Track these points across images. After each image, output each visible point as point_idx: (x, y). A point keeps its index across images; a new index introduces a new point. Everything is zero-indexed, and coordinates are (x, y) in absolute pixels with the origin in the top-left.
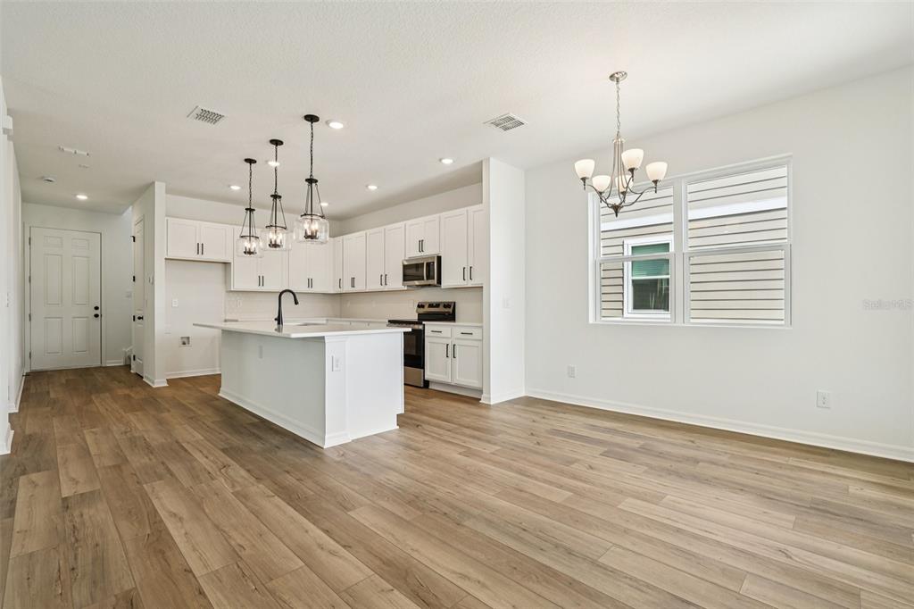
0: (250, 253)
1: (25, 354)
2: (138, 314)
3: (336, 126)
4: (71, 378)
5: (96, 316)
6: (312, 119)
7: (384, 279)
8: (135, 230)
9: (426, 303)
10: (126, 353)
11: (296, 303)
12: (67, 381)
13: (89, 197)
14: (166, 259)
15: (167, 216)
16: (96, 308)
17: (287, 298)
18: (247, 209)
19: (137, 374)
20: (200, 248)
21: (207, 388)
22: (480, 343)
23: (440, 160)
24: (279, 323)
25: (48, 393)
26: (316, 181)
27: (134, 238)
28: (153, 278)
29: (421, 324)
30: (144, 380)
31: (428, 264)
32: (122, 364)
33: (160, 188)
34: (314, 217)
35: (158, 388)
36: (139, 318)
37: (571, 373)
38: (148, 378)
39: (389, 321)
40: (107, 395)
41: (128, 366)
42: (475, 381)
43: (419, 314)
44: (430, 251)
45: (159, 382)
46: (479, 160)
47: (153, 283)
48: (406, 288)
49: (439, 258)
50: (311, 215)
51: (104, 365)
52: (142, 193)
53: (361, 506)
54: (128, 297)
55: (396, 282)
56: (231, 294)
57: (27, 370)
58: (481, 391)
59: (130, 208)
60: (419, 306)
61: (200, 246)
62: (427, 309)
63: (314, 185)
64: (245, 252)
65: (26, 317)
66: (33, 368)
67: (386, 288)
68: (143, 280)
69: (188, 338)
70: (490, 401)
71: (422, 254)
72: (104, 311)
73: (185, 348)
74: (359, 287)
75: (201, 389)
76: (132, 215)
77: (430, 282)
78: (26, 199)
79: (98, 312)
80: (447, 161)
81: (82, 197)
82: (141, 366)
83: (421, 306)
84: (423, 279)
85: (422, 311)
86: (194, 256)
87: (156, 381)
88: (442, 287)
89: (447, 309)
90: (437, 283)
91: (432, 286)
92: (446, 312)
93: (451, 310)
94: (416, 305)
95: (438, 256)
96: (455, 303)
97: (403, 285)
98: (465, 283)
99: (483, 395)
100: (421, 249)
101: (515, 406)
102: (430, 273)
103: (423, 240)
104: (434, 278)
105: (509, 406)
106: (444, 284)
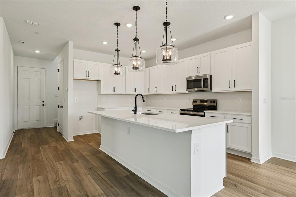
0: (118, 74)
1: (15, 122)
2: (61, 105)
4: (32, 134)
5: (43, 105)
7: (174, 88)
8: (59, 66)
9: (199, 100)
10: (55, 121)
11: (144, 101)
12: (30, 135)
13: (40, 51)
14: (73, 79)
15: (74, 59)
16: (43, 102)
17: (139, 99)
18: (116, 50)
19: (59, 132)
20: (88, 74)
21: (92, 143)
24: (135, 113)
25: (21, 143)
26: (170, 24)
27: (59, 70)
28: (68, 88)
29: (203, 112)
30: (63, 136)
31: (204, 80)
32: (53, 126)
33: (71, 44)
35: (70, 142)
36: (61, 107)
38: (64, 136)
39: (181, 110)
40: (47, 146)
41: (56, 128)
43: (194, 106)
44: (204, 72)
45: (70, 139)
46: (251, 15)
47: (67, 91)
49: (211, 76)
51: (46, 127)
52: (63, 47)
54: (56, 96)
56: (100, 96)
57: (16, 129)
58: (251, 155)
59: (57, 56)
60: (194, 102)
61: (88, 72)
62: (199, 103)
63: (168, 26)
64: (115, 74)
65: (15, 106)
66: (19, 128)
67: (175, 92)
68: (63, 89)
69: (82, 116)
71: (199, 74)
72: (46, 103)
73: (81, 121)
74: (159, 92)
75: (89, 143)
76: (58, 60)
77: (205, 89)
78: (16, 54)
79: (44, 103)
80: (229, 17)
81: (37, 52)
82: (62, 129)
83: (194, 101)
85: (195, 104)
86: (85, 77)
87: (68, 138)
88: (212, 92)
89: (213, 104)
90: (209, 89)
91: (206, 91)
92: (211, 105)
93: (215, 104)
94: (192, 101)
95: (210, 75)
96: (217, 100)
97: (187, 91)
98: (230, 89)
99: (252, 157)
100: (198, 72)
101: (280, 167)
102: (206, 84)
103: (199, 67)
104: (208, 87)
105: (275, 167)
106: (214, 90)
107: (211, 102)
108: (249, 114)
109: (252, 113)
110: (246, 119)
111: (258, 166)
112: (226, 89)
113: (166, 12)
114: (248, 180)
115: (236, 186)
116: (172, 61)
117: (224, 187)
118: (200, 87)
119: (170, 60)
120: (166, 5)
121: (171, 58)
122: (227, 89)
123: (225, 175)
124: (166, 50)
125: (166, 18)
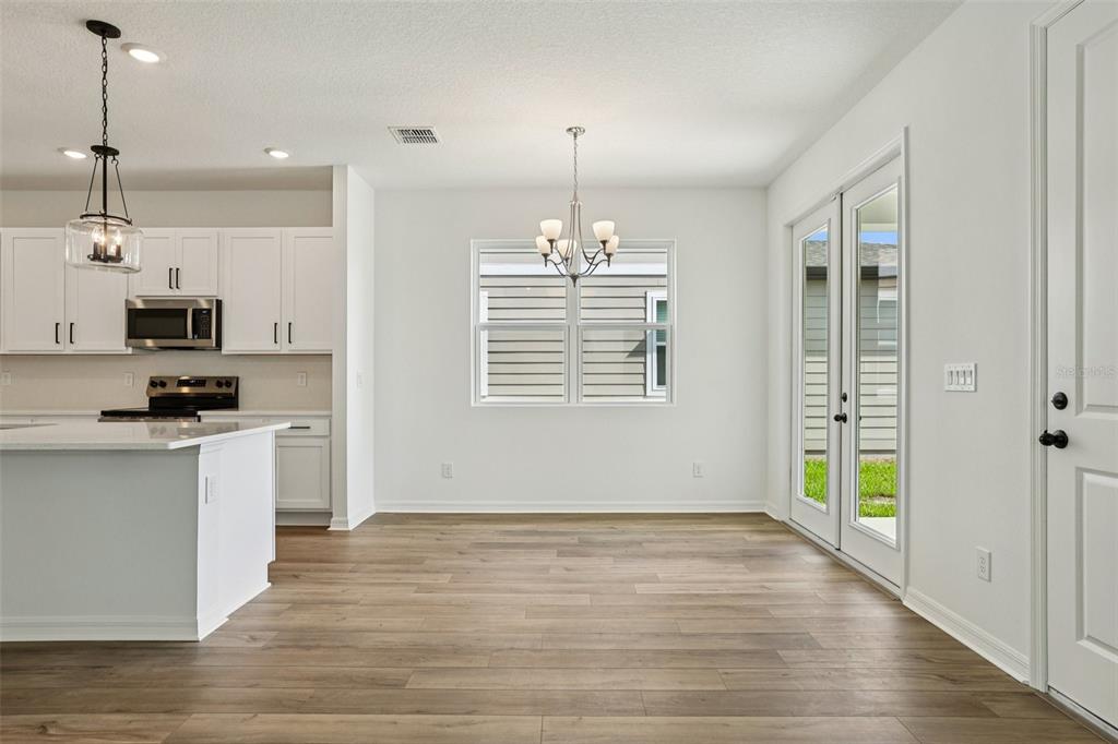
3: (143, 56)
6: (104, 30)
7: (65, 332)
9: (171, 378)
22: (324, 443)
23: (267, 151)
26: (115, 153)
29: (194, 416)
31: (195, 312)
34: (109, 221)
37: (446, 473)
39: (104, 413)
42: (318, 500)
43: (151, 399)
44: (195, 289)
48: (130, 351)
49: (219, 303)
50: (105, 216)
53: (409, 676)
55: (114, 339)
58: (330, 515)
60: (153, 384)
62: (172, 389)
63: (110, 158)
67: (69, 349)
70: (347, 526)
71: (177, 292)
77: (199, 343)
80: (279, 155)
83: (156, 383)
84: (185, 337)
85: (159, 391)
88: (223, 352)
89: (224, 390)
90: (214, 345)
91: (203, 349)
92: (219, 394)
93: (232, 390)
94: (147, 382)
95: (217, 301)
96: (238, 378)
97: (127, 345)
98: (277, 347)
99: (333, 519)
100: (174, 284)
101: (386, 527)
102: (203, 328)
103: (178, 269)
104: (210, 338)
105: (377, 528)
106: (229, 346)
107: (219, 384)
108: (325, 413)
109: (331, 409)
110: (318, 427)
111: (345, 534)
112: (266, 345)
113: (105, 114)
114: (321, 561)
115: (296, 577)
116: (121, 264)
117: (270, 584)
118: (183, 334)
119: (118, 258)
120: (104, 92)
121: (122, 256)
122: (268, 346)
123: (272, 558)
124: (103, 227)
125: (105, 133)
